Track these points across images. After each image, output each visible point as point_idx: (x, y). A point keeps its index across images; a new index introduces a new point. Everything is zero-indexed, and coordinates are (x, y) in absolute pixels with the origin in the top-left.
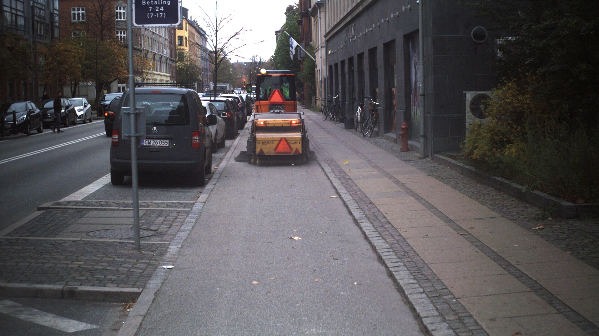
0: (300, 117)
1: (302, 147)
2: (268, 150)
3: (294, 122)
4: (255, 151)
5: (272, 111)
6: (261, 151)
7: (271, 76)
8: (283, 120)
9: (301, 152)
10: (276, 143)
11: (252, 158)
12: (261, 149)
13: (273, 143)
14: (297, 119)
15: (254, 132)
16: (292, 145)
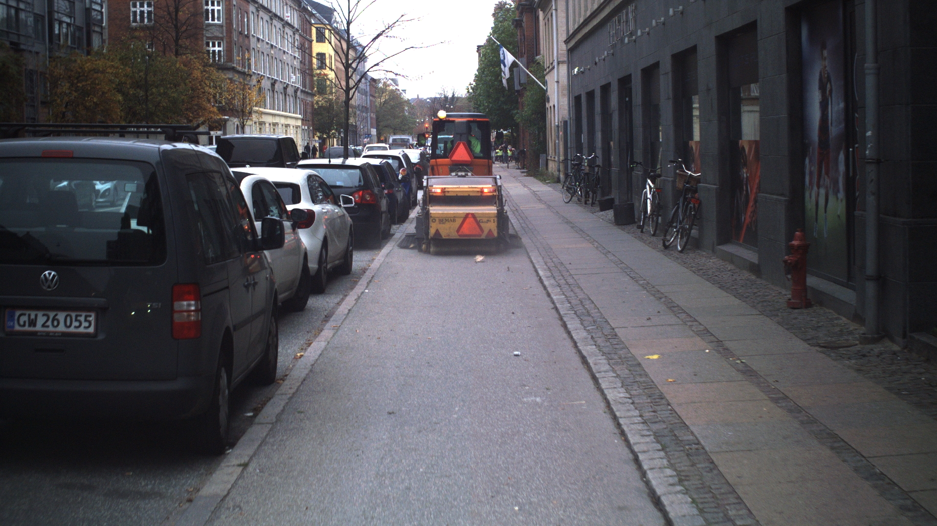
0: (496, 183)
1: (498, 227)
2: (448, 231)
3: (486, 190)
4: (427, 233)
5: (454, 174)
6: (437, 232)
7: (453, 121)
8: (470, 186)
9: (496, 234)
10: (459, 221)
11: (423, 244)
12: (437, 230)
13: (454, 221)
14: (490, 186)
15: (426, 205)
16: (482, 225)
